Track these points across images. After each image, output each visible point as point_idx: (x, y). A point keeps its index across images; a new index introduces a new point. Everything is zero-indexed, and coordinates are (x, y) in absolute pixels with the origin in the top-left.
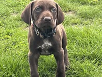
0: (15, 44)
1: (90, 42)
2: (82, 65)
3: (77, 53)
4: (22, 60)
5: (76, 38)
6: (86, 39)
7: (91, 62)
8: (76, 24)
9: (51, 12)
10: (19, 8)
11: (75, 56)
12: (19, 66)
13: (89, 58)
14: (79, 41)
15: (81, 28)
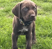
0: (2, 27)
1: (50, 26)
2: (45, 40)
3: (41, 33)
4: (7, 37)
5: (41, 23)
6: (47, 24)
7: (50, 39)
8: (40, 14)
9: (33, 10)
10: (4, 4)
11: (40, 35)
12: (5, 41)
13: (49, 36)
14: (43, 25)
15: (44, 17)
